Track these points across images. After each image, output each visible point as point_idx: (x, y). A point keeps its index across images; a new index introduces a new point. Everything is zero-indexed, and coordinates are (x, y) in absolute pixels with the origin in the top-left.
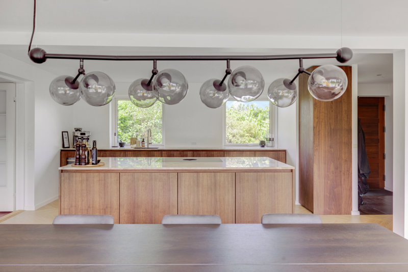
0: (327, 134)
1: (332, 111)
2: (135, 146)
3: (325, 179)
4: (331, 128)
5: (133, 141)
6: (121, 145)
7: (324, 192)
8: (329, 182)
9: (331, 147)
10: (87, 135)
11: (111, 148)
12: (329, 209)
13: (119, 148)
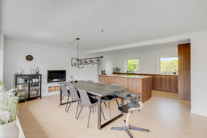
0: (184, 69)
1: (187, 61)
2: (130, 72)
3: (184, 87)
4: (186, 68)
5: (130, 71)
6: (128, 72)
7: (183, 91)
8: (186, 88)
9: (186, 75)
10: (119, 69)
11: (125, 73)
12: (186, 98)
13: (127, 73)
